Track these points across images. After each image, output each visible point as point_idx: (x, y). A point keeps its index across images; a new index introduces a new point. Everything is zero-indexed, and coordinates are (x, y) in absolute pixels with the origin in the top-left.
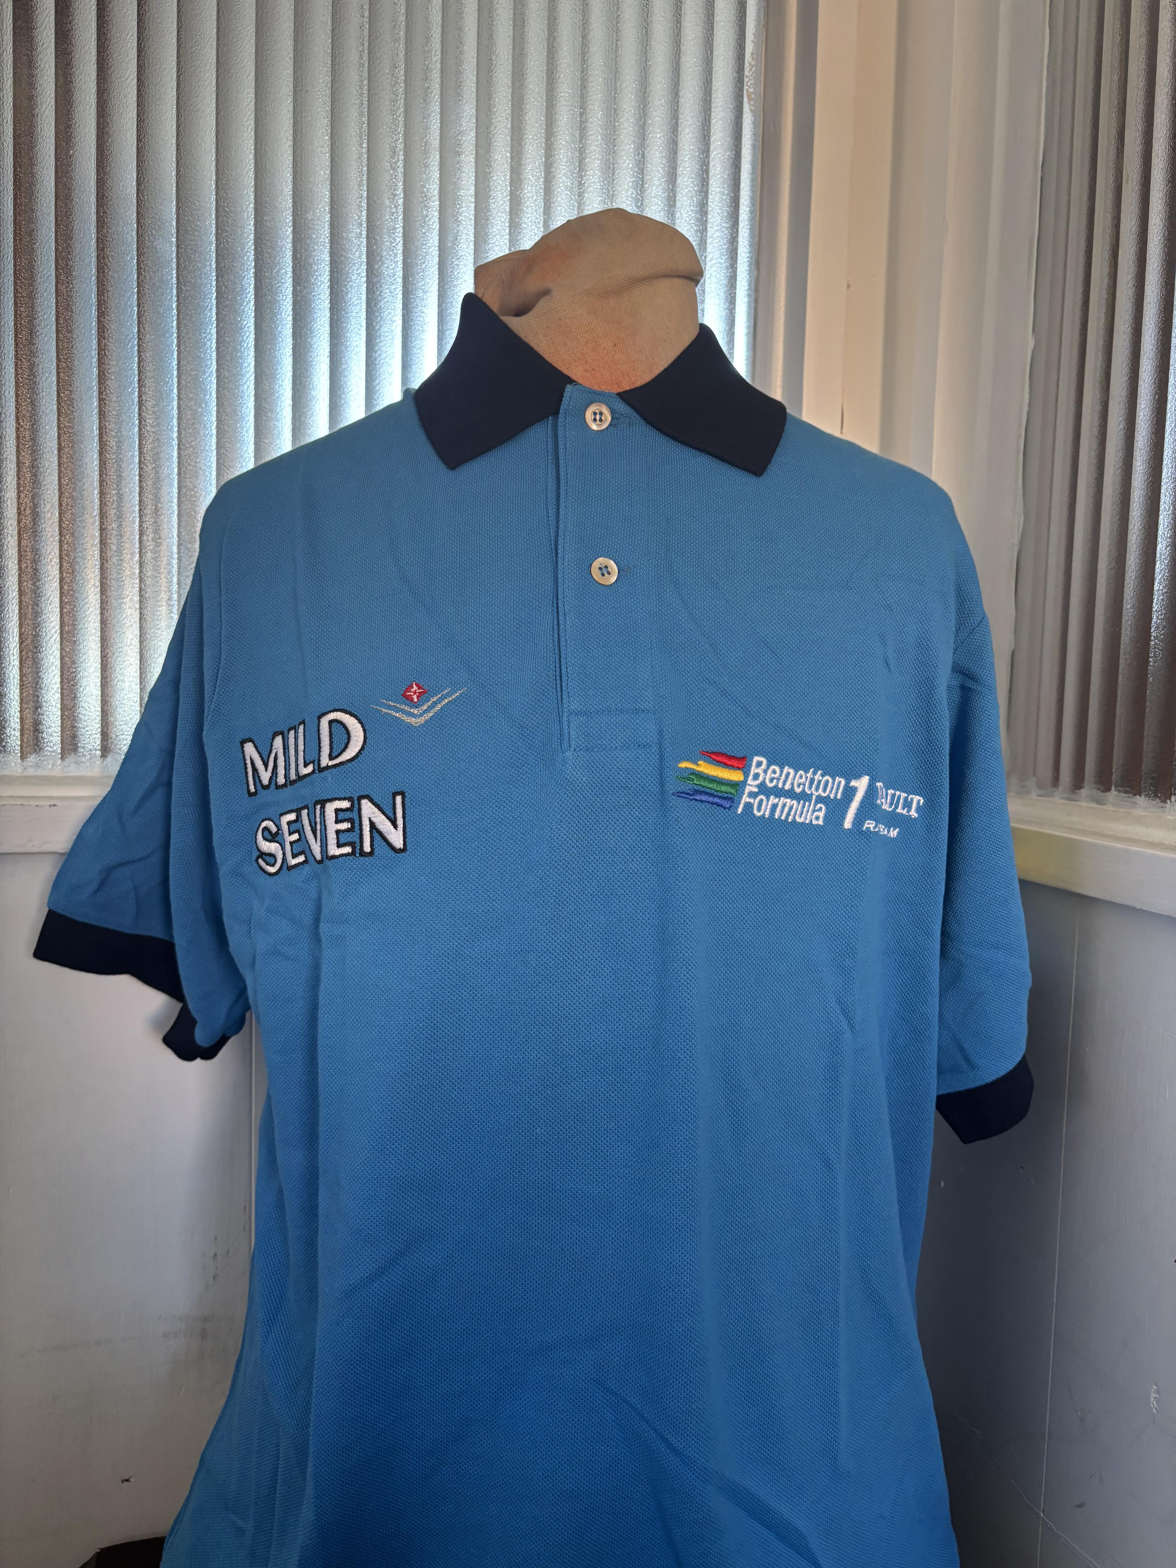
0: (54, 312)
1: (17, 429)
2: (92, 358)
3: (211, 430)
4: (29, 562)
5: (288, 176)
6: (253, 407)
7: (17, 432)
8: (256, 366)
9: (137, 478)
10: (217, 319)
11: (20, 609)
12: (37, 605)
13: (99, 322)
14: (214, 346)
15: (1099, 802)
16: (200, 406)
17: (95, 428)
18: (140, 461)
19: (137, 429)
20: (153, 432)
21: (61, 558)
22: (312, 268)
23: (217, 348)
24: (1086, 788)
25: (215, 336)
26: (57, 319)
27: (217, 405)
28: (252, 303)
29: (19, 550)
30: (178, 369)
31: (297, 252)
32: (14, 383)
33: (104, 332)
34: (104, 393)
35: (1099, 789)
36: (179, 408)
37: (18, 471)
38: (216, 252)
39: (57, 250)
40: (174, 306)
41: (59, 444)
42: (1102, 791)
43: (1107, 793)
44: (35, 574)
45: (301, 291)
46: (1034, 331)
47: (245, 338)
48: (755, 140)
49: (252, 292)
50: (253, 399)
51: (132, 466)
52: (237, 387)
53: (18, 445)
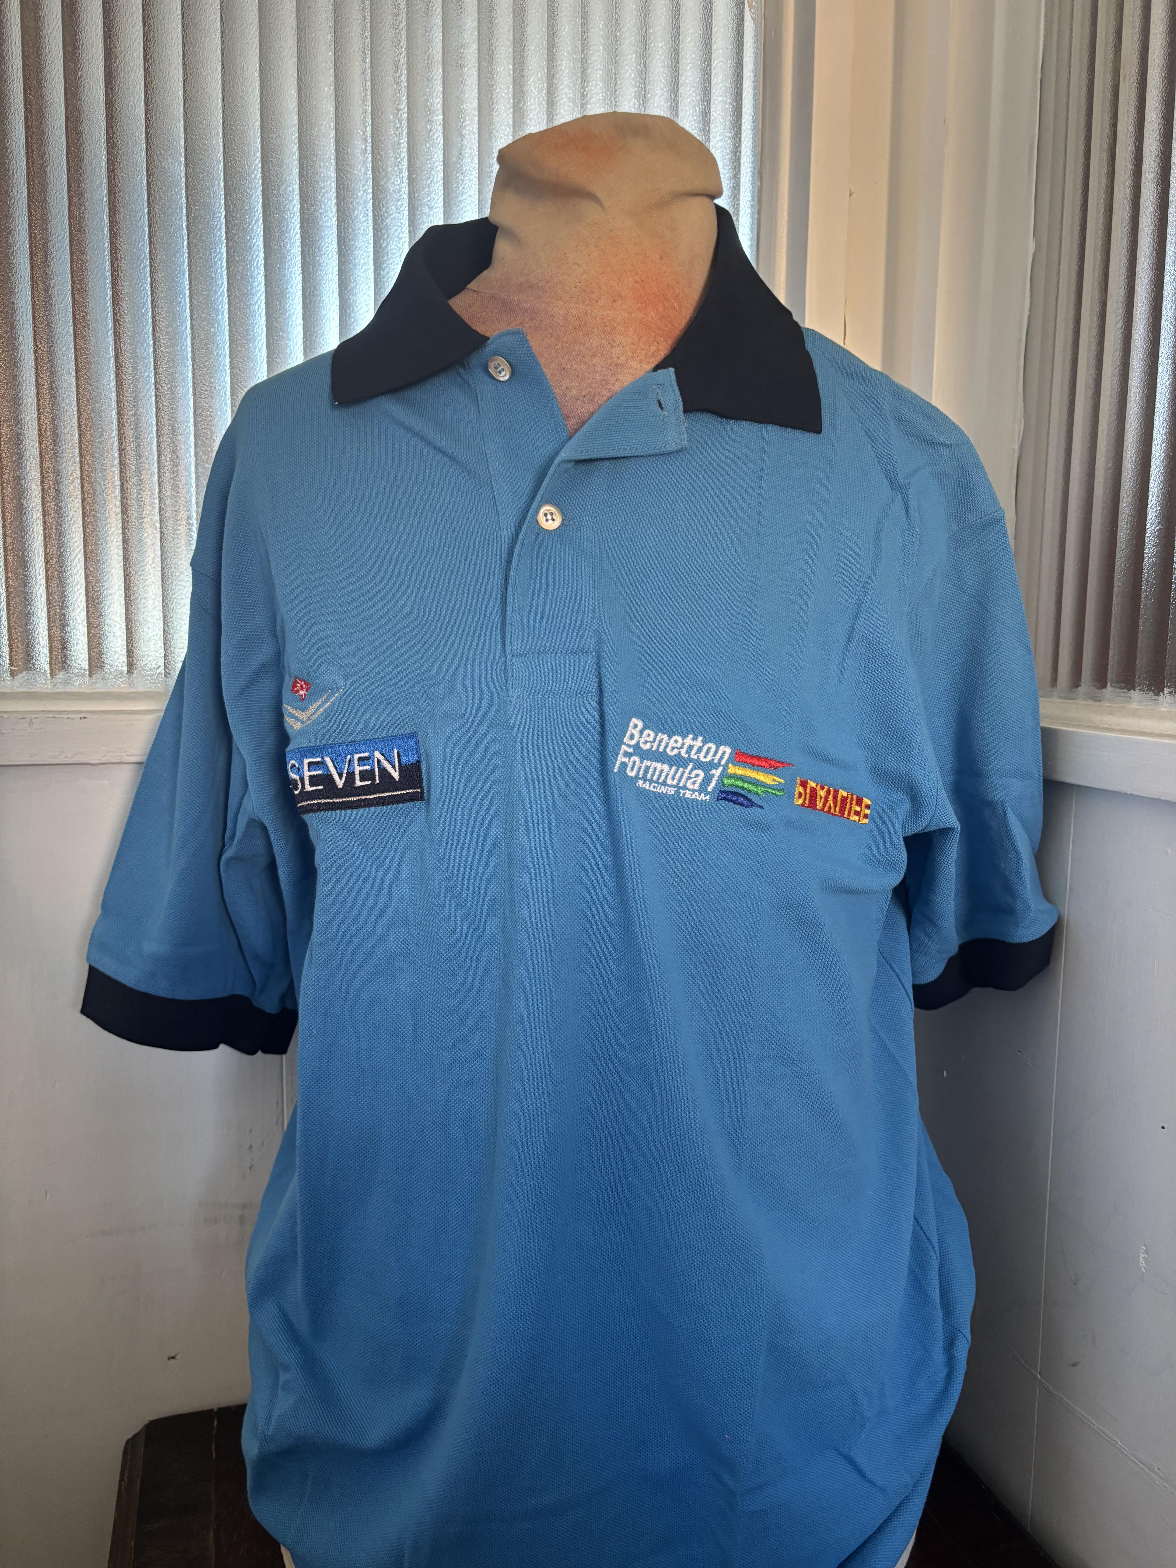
0: (67, 234)
1: (36, 352)
2: (106, 279)
3: (224, 349)
4: (51, 483)
5: (293, 92)
6: (264, 326)
7: (35, 354)
8: (266, 285)
9: (154, 398)
10: (227, 238)
11: (45, 529)
12: (61, 525)
13: (112, 243)
14: (225, 264)
15: (1096, 699)
16: (213, 326)
17: (111, 349)
18: (156, 382)
19: (151, 350)
20: (167, 353)
21: (82, 479)
22: (318, 185)
23: (228, 268)
24: (1083, 686)
25: (225, 255)
26: (71, 241)
27: (230, 325)
28: (261, 221)
29: (41, 471)
30: (190, 288)
31: (303, 169)
32: (31, 306)
33: (116, 253)
34: (118, 315)
35: (1095, 686)
36: (192, 328)
37: (38, 393)
38: (224, 171)
39: (68, 171)
40: (184, 225)
41: (77, 366)
42: (1099, 688)
43: (1103, 690)
44: (58, 495)
45: (308, 209)
46: (1034, 235)
47: (254, 256)
48: (757, 48)
49: (261, 210)
50: (264, 318)
51: (148, 387)
52: (248, 307)
53: (37, 367)
